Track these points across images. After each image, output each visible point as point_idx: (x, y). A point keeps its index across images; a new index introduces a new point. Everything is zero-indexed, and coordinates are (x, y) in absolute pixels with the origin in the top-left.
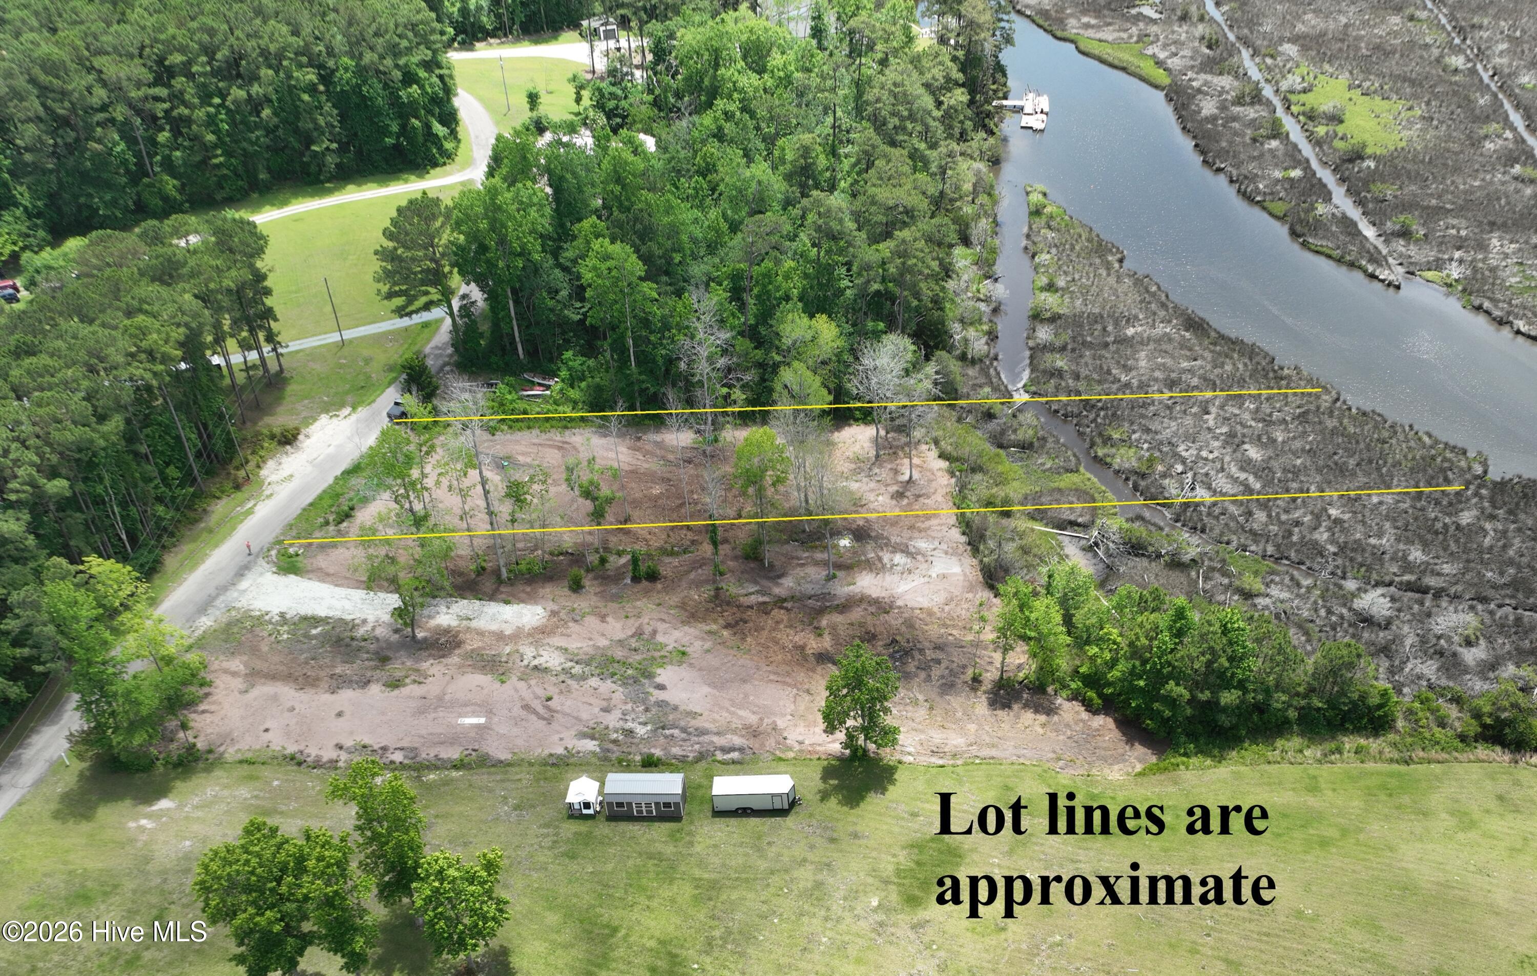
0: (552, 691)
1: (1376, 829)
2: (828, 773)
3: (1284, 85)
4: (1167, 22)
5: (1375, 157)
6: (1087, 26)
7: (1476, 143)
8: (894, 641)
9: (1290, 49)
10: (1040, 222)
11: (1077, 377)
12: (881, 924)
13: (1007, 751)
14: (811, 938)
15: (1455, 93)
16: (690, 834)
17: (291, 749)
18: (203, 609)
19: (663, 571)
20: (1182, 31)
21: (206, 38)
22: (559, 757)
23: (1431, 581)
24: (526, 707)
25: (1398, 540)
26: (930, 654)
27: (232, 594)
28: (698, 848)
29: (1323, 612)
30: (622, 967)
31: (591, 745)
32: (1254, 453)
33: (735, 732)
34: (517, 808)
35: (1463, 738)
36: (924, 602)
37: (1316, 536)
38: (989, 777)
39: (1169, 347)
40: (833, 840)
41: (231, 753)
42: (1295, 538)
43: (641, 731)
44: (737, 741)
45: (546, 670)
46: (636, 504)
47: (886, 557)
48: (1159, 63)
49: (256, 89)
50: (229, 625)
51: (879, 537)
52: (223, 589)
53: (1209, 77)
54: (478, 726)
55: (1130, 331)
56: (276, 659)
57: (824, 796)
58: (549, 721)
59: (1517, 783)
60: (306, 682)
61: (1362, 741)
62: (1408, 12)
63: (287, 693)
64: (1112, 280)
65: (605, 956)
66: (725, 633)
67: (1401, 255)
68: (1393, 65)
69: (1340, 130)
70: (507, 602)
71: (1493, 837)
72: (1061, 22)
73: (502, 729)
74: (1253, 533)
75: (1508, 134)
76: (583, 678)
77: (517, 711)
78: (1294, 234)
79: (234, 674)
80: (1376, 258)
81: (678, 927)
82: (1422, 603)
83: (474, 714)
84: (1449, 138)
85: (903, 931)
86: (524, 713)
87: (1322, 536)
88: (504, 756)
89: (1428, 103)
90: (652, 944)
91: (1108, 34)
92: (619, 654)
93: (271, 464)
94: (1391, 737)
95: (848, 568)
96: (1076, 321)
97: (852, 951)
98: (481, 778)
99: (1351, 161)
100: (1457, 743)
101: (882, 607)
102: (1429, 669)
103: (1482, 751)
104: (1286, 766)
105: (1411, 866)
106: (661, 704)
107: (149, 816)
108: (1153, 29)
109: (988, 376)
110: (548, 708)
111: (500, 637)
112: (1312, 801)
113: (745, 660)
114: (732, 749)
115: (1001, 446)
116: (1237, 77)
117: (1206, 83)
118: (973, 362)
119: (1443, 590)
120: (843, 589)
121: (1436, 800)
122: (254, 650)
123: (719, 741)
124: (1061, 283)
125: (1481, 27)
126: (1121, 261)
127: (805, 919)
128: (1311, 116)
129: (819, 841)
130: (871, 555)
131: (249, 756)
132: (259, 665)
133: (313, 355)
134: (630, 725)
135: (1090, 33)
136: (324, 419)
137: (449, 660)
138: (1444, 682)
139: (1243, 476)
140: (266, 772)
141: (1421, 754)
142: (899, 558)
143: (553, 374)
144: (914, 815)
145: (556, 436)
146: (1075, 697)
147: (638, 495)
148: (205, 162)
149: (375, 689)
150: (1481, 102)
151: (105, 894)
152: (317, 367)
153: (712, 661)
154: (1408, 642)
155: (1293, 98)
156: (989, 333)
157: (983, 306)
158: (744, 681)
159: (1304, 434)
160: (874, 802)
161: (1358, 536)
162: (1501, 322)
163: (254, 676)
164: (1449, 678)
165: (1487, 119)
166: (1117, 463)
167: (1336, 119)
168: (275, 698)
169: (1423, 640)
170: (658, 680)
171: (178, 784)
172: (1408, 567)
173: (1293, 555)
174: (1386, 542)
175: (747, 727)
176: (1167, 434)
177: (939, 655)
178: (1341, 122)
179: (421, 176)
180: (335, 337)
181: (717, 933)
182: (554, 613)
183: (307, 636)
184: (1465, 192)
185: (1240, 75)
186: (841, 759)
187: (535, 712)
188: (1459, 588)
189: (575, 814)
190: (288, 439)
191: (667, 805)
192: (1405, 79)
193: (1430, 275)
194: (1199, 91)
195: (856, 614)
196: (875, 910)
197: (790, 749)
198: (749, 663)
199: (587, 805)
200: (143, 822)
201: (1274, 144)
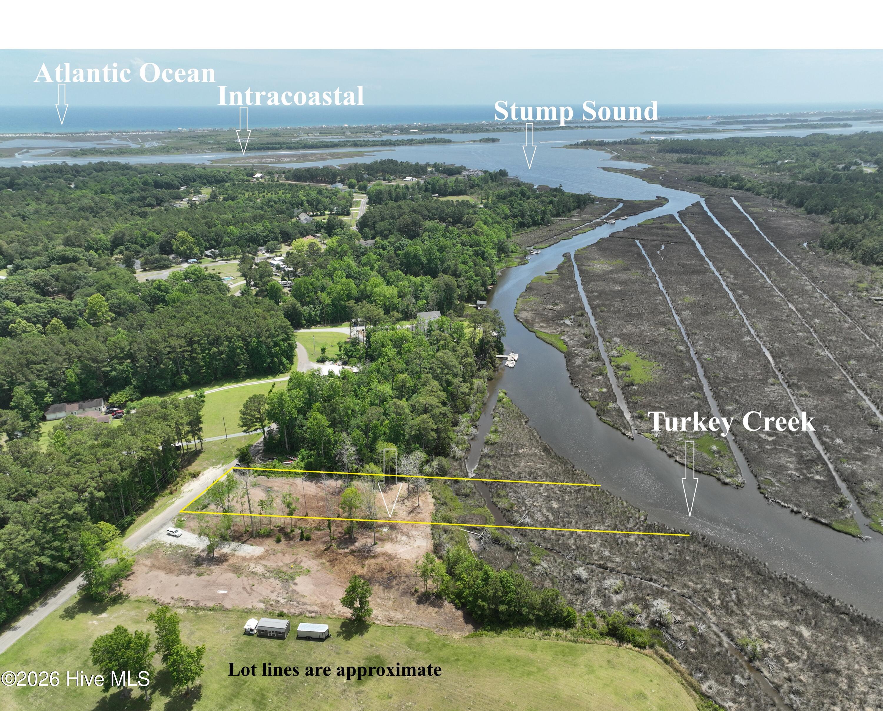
0: (255, 582)
1: (553, 670)
2: (343, 625)
3: (611, 354)
4: (573, 327)
5: (638, 385)
6: (542, 327)
7: (681, 381)
8: (391, 572)
9: (617, 340)
10: (500, 404)
11: (495, 468)
12: (345, 690)
13: (417, 623)
14: (317, 694)
15: (678, 360)
16: (286, 645)
17: (156, 597)
18: (144, 540)
19: (313, 537)
20: (578, 331)
21: (207, 332)
22: (249, 609)
23: (610, 565)
24: (244, 588)
25: (601, 546)
26: (403, 579)
27: (156, 534)
28: (287, 652)
29: (562, 574)
30: (243, 698)
31: (262, 606)
32: (555, 505)
33: (316, 605)
34: (227, 628)
35: (601, 634)
36: (407, 557)
37: (569, 541)
38: (406, 633)
39: (534, 458)
40: (338, 653)
41: (133, 597)
42: (560, 542)
43: (282, 601)
44: (316, 608)
45: (256, 574)
46: (312, 509)
47: (399, 537)
48: (565, 343)
49: (221, 348)
50: (151, 546)
51: (399, 528)
52: (154, 532)
53: (582, 349)
54: (224, 594)
55: (521, 451)
56: (163, 561)
57: (339, 635)
58: (250, 594)
59: (618, 655)
60: (170, 571)
61: (561, 631)
62: (667, 327)
63: (161, 574)
64: (520, 430)
65: (238, 693)
66: (328, 564)
67: (637, 426)
68: (656, 348)
69: (628, 373)
70: (252, 545)
71: (599, 678)
72: (532, 325)
73: (232, 596)
74: (544, 538)
75: (694, 378)
76: (268, 578)
77: (240, 589)
78: (598, 415)
79: (146, 566)
80: (627, 427)
81: (269, 684)
82: (603, 574)
83: (224, 589)
84: (670, 378)
85: (352, 695)
86: (242, 590)
87: (571, 542)
88: (229, 607)
89: (666, 364)
90: (257, 689)
91: (548, 331)
92: (285, 569)
93: (187, 484)
94: (574, 630)
95: (383, 540)
96: (502, 445)
97: (330, 701)
98: (218, 615)
99: (628, 386)
100: (598, 635)
101: (391, 557)
102: (597, 602)
103: (608, 640)
104: (526, 639)
105: (561, 687)
106: (294, 591)
107: (97, 620)
108: (567, 329)
109: (461, 466)
110: (251, 589)
111: (244, 559)
112: (531, 655)
113: (331, 576)
114: (313, 612)
115: (457, 495)
116: (594, 350)
117: (581, 352)
118: (457, 460)
119: (613, 568)
120: (378, 549)
121: (582, 660)
122: (156, 557)
123: (310, 608)
124: (500, 429)
125: (696, 334)
126: (526, 422)
127: (317, 685)
128: (618, 367)
129: (333, 653)
130: (394, 536)
131: (140, 599)
132: (156, 563)
133: (215, 444)
134: (279, 599)
135: (542, 330)
136: (211, 468)
137: (222, 566)
138: (601, 608)
139: (547, 514)
140: (143, 606)
141: (582, 639)
142: (404, 538)
143: (296, 456)
144: (372, 646)
145: (291, 480)
146: (452, 602)
147: (314, 505)
148: (199, 371)
149: (193, 576)
150: (687, 364)
151: (71, 649)
152: (215, 448)
153: (319, 575)
154: (593, 590)
155: (613, 359)
156: (467, 448)
157: (466, 438)
158: (327, 584)
159: (577, 498)
160: (357, 639)
161: (586, 543)
162: (670, 456)
163: (153, 567)
164: (604, 607)
165: (687, 372)
166: (500, 505)
167: (627, 368)
168: (157, 577)
169: (599, 590)
170: (296, 581)
171: (109, 608)
172: (601, 558)
173: (557, 548)
174: (595, 546)
175: (322, 603)
176: (522, 494)
177: (407, 579)
178: (629, 369)
179: (274, 377)
180: (224, 437)
181: (282, 688)
182: (267, 551)
183: (176, 553)
184: (671, 401)
185: (596, 349)
186: (350, 619)
187: (246, 591)
188: (620, 568)
189: (248, 633)
190: (195, 476)
191: (280, 633)
192: (660, 354)
193: (647, 435)
194: (577, 355)
195: (380, 560)
196: (344, 684)
197: (335, 614)
198: (332, 577)
199: (251, 630)
200: (95, 622)
201: (600, 377)
